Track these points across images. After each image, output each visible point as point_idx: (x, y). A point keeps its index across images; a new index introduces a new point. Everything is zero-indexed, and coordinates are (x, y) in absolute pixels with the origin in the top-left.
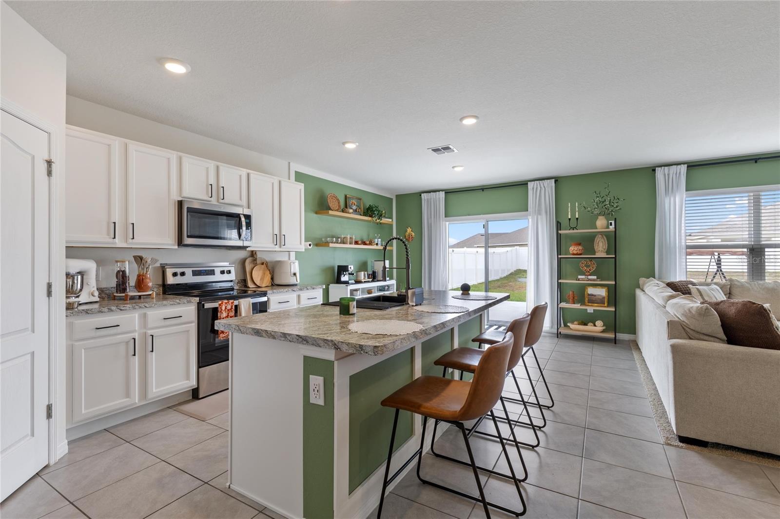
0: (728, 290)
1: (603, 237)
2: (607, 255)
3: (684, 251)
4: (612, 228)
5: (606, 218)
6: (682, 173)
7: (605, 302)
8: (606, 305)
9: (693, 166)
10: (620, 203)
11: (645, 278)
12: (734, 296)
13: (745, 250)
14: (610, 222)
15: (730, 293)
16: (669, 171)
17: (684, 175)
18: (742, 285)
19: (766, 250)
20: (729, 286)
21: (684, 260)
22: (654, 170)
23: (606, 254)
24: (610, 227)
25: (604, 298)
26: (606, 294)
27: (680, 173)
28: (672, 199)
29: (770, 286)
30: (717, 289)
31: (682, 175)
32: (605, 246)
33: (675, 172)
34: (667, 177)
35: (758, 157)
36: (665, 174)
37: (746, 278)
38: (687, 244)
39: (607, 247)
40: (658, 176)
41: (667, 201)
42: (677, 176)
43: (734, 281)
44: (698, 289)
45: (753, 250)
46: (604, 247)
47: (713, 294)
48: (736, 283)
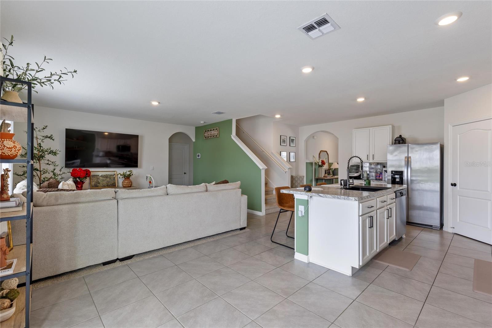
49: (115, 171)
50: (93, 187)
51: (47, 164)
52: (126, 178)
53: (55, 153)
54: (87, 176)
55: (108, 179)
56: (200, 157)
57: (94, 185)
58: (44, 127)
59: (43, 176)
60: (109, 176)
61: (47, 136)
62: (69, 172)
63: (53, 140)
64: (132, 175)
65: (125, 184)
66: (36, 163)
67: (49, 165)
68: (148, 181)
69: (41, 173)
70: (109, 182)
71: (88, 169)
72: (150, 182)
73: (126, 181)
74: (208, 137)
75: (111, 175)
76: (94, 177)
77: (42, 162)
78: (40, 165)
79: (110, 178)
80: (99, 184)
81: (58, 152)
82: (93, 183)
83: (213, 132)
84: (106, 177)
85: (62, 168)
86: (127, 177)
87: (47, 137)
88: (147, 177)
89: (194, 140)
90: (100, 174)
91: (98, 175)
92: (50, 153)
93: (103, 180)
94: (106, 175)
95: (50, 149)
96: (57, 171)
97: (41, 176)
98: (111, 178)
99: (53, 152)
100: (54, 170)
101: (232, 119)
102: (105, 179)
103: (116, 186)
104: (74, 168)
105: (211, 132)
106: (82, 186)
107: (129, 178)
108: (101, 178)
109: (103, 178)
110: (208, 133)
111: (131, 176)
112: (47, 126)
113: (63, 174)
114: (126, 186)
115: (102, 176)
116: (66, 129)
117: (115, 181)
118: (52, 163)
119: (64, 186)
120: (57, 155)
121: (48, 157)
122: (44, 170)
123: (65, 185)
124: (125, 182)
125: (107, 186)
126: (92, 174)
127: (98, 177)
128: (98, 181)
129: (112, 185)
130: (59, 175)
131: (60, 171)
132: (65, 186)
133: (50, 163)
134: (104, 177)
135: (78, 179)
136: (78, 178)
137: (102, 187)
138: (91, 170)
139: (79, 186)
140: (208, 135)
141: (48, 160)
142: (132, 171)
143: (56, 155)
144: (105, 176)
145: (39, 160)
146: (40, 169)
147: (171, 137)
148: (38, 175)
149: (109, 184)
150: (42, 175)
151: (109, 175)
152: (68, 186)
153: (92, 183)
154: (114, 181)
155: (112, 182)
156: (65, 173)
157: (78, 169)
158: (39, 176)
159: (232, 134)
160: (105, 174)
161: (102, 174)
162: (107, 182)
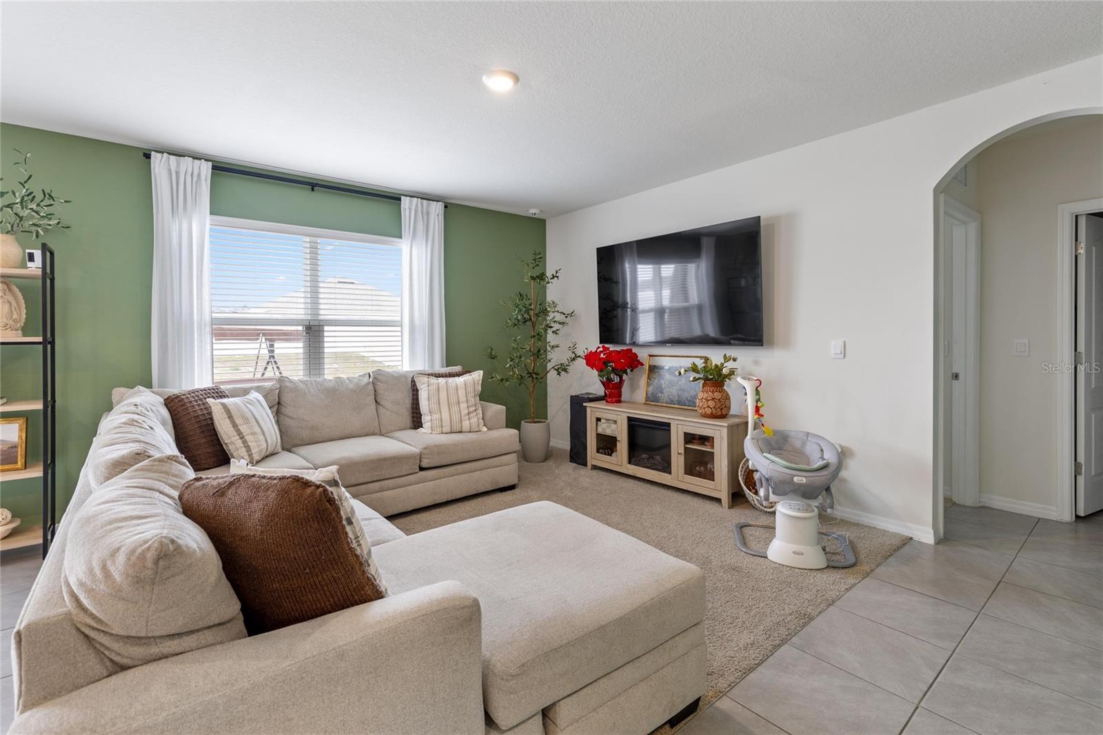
0: (277, 398)
1: (10, 290)
2: (24, 335)
3: (208, 329)
4: (35, 267)
5: (16, 239)
6: (203, 178)
7: (17, 457)
8: (20, 464)
9: (222, 169)
10: (57, 208)
11: (124, 387)
12: (284, 406)
13: (300, 328)
14: (28, 251)
15: (279, 403)
16: (178, 165)
17: (206, 180)
18: (296, 388)
19: (326, 328)
20: (277, 391)
21: (209, 347)
22: (148, 156)
23: (20, 332)
24: (30, 264)
25: (16, 447)
26: (20, 437)
27: (199, 175)
28: (185, 226)
29: (330, 385)
30: (258, 401)
31: (203, 182)
32: (20, 315)
33: (190, 171)
34: (174, 177)
35: (315, 182)
36: (170, 171)
37: (301, 373)
38: (213, 315)
39: (24, 316)
40: (157, 171)
41: (175, 227)
42: (195, 179)
43: (285, 381)
44: (224, 406)
45: (310, 328)
46: (15, 316)
47: (250, 411)
48: (288, 384)
49: (704, 357)
50: (648, 399)
52: (707, 383)
55: (684, 381)
57: (652, 394)
70: (683, 391)
76: (654, 371)
80: (661, 392)
82: (650, 390)
90: (667, 363)
91: (663, 367)
94: (680, 366)
102: (676, 380)
107: (721, 386)
108: (668, 376)
109: (672, 378)
115: (669, 370)
125: (679, 402)
127: (662, 371)
128: (660, 385)
129: (689, 401)
134: (673, 374)
137: (667, 403)
149: (684, 396)
155: (691, 393)
161: (671, 365)
162: (680, 390)
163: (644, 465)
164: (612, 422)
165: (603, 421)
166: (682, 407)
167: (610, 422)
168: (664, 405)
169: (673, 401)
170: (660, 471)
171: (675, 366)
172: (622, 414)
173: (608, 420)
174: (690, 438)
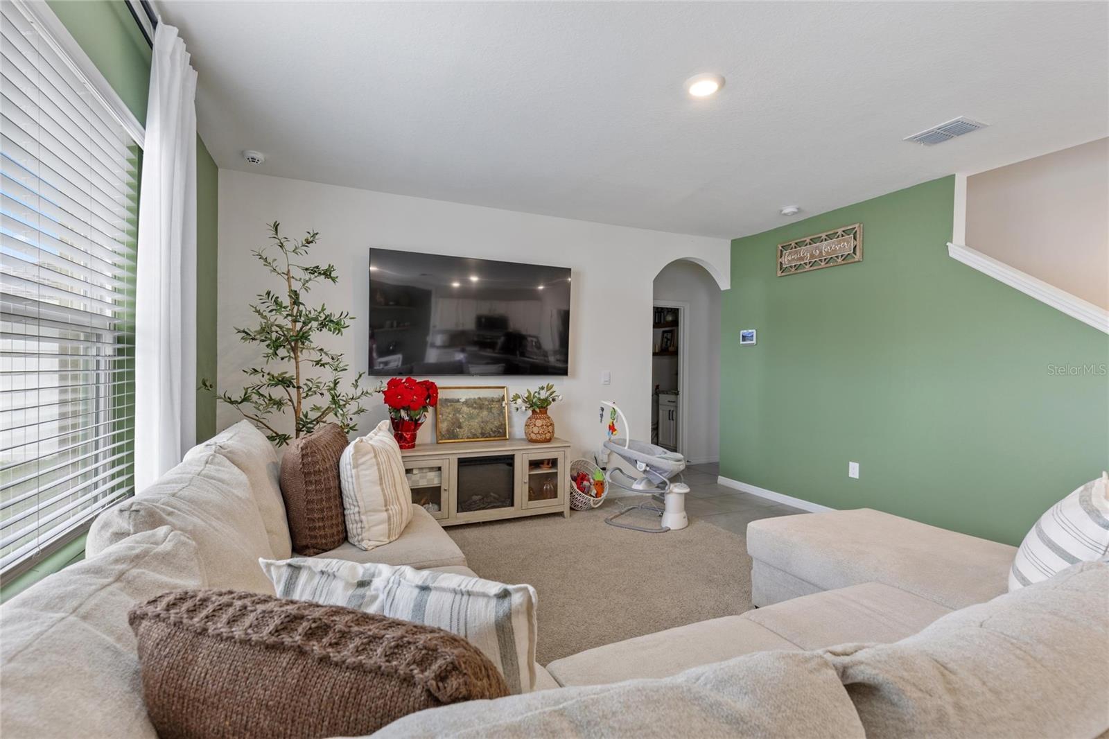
49: (503, 388)
50: (443, 437)
51: (318, 363)
52: (538, 410)
53: (337, 323)
54: (428, 405)
55: (485, 413)
56: (754, 342)
57: (448, 431)
58: (309, 236)
59: (306, 405)
60: (487, 403)
61: (317, 267)
62: (378, 389)
63: (334, 280)
64: (554, 400)
65: (536, 430)
66: (289, 360)
67: (323, 365)
68: (607, 421)
69: (299, 394)
70: (487, 422)
71: (431, 380)
72: (612, 428)
73: (539, 423)
74: (797, 267)
75: (492, 400)
76: (448, 406)
77: (304, 355)
78: (297, 368)
79: (490, 410)
80: (460, 427)
81: (348, 321)
82: (444, 426)
83: (825, 247)
84: (479, 404)
85: (360, 376)
86: (539, 407)
87: (314, 271)
88: (602, 409)
89: (724, 284)
90: (463, 396)
91: (458, 401)
92: (323, 325)
93: (471, 417)
94: (479, 398)
95: (323, 310)
96: (345, 389)
97: (299, 402)
98: (491, 408)
99: (331, 321)
100: (336, 383)
101: (954, 175)
102: (476, 411)
103: (505, 436)
104: (394, 377)
105: (817, 248)
106: (414, 437)
107: (546, 413)
108: (465, 409)
109: (472, 411)
110: (796, 253)
111: (551, 402)
112: (317, 234)
113: (364, 398)
114: (539, 437)
115: (466, 403)
116: (370, 249)
117: (504, 418)
118: (330, 361)
119: (361, 461)
120: (342, 329)
121: (320, 338)
122: (309, 383)
123: (364, 455)
124: (535, 425)
125: (483, 435)
126: (442, 395)
127: (457, 405)
128: (458, 420)
129: (494, 432)
130: (352, 399)
131: (356, 386)
132: (364, 459)
133: (325, 359)
134: (472, 406)
135: (403, 413)
136: (404, 409)
137: (468, 438)
138: (440, 381)
139: (407, 435)
140: (802, 259)
141: (321, 350)
142: (552, 387)
143: (339, 330)
144: (475, 403)
145: (294, 349)
146: (298, 382)
147: (662, 271)
148: (291, 401)
149: (488, 428)
150: (303, 401)
151: (486, 399)
152: (375, 456)
153: (440, 425)
154: (501, 419)
155: (497, 423)
156: (367, 393)
157: (403, 381)
158: (296, 405)
159: (951, 242)
160: (476, 397)
161: (468, 397)
162: (483, 422)
163: (478, 508)
164: (427, 470)
165: (415, 472)
166: (487, 439)
167: (424, 471)
168: (466, 440)
169: (475, 435)
170: (498, 507)
171: (472, 397)
172: (450, 457)
173: (421, 469)
174: (535, 464)
